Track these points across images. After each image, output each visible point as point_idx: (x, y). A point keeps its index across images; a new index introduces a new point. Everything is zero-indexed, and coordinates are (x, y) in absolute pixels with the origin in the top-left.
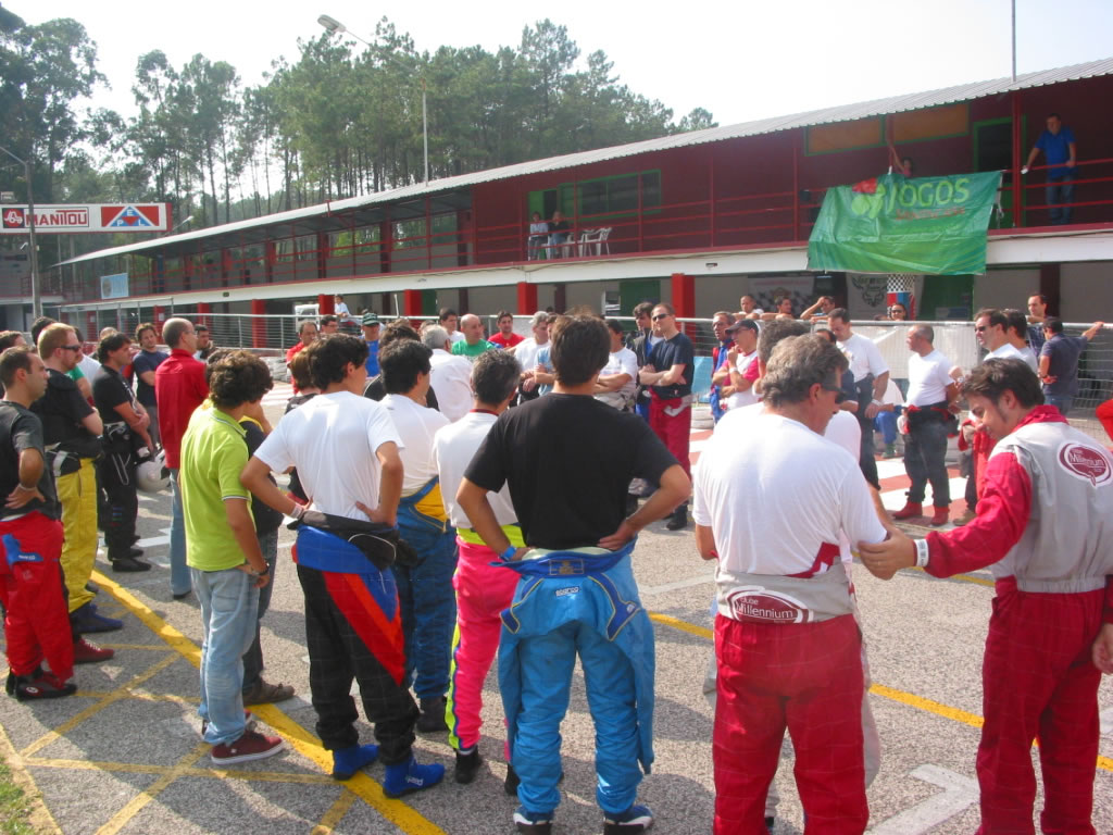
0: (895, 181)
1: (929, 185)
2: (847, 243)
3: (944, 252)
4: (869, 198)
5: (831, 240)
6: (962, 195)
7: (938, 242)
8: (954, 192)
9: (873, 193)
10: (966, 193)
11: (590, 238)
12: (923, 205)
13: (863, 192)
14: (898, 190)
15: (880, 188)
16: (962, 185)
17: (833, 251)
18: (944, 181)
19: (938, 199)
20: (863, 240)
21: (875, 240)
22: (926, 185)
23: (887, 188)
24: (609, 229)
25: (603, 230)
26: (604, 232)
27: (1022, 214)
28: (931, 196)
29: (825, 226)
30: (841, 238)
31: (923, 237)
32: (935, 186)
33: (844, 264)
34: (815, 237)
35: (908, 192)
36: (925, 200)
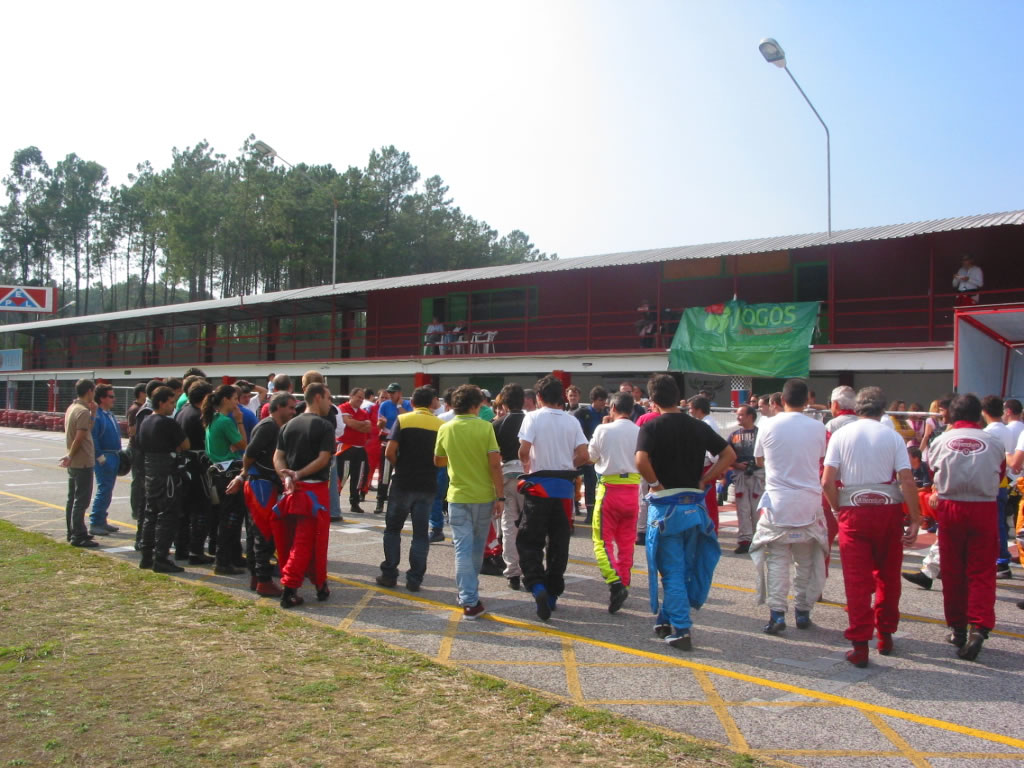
0: (739, 305)
1: (766, 310)
2: (701, 351)
3: (776, 361)
4: (717, 317)
5: (688, 349)
6: (790, 319)
7: (772, 353)
8: (784, 315)
9: (721, 314)
10: (793, 317)
11: (480, 339)
12: (760, 324)
13: (713, 312)
14: (742, 312)
15: (727, 311)
16: (790, 311)
17: (690, 357)
18: (776, 307)
19: (771, 320)
20: (714, 349)
21: (724, 350)
22: (762, 309)
23: (732, 309)
24: (495, 333)
25: (489, 333)
26: (491, 335)
27: (834, 336)
28: (766, 318)
29: (682, 337)
30: (696, 347)
31: (761, 349)
32: (770, 310)
33: (697, 366)
34: (676, 344)
35: (749, 314)
36: (761, 321)
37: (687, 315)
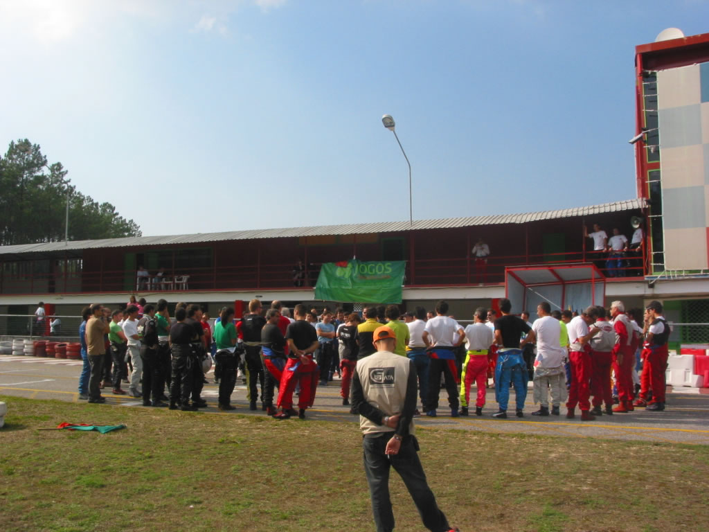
0: (357, 262)
1: (373, 265)
2: (335, 289)
3: (382, 294)
4: (344, 269)
5: (327, 287)
6: (388, 270)
7: (379, 290)
8: (385, 268)
9: (346, 267)
10: (390, 270)
11: (178, 280)
12: (370, 273)
13: (341, 266)
14: (359, 266)
15: (350, 265)
16: (388, 266)
17: (328, 292)
18: (380, 264)
19: (377, 271)
20: (344, 287)
21: (350, 288)
22: (371, 265)
23: (353, 264)
24: (188, 276)
25: (183, 277)
26: (185, 279)
27: (414, 280)
28: (374, 270)
29: (323, 280)
30: (333, 287)
31: (373, 287)
32: (376, 265)
33: (333, 297)
34: (319, 284)
35: (363, 268)
36: (371, 271)
37: (324, 268)
